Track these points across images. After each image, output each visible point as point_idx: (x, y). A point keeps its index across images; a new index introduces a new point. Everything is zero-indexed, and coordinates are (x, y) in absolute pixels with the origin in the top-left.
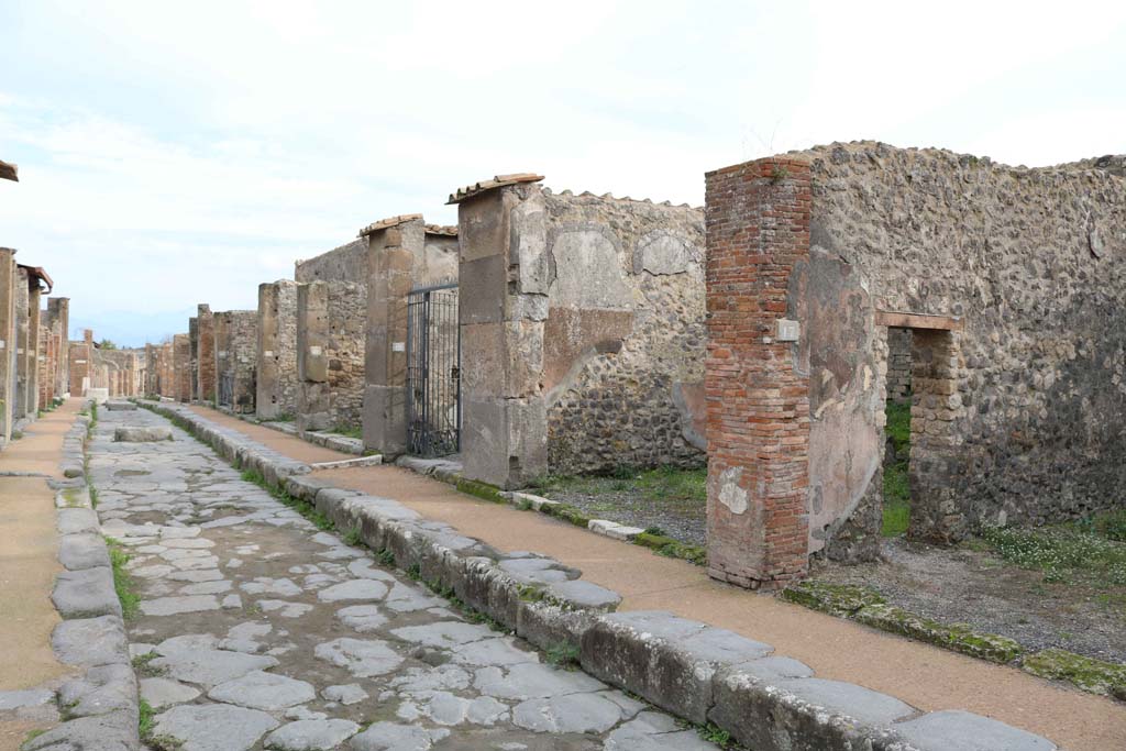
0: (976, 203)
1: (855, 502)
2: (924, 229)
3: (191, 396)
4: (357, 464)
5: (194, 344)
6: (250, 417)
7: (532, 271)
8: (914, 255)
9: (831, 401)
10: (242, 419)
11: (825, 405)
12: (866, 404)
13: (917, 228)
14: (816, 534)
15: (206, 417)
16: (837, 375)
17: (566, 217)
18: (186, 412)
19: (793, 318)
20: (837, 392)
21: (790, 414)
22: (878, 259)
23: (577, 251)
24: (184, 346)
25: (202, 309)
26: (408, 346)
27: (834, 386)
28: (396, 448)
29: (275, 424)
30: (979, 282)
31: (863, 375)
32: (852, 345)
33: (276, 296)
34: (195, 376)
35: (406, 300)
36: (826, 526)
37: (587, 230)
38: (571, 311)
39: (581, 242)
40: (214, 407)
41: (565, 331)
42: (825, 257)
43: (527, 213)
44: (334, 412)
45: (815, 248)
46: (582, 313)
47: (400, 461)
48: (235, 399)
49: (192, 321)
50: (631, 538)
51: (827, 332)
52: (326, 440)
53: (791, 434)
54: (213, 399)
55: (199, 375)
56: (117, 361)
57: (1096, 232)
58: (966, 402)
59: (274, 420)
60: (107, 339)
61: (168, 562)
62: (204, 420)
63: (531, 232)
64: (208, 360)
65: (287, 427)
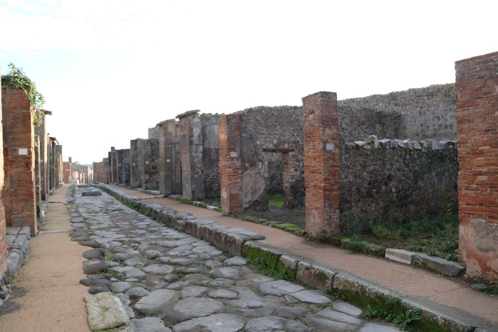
0: (297, 119)
1: (258, 196)
2: (278, 127)
3: (110, 181)
4: (156, 198)
5: (110, 162)
6: (129, 187)
7: (197, 138)
8: (275, 134)
9: (249, 171)
10: (126, 188)
11: (247, 172)
12: (260, 172)
13: (276, 127)
14: (246, 203)
15: (114, 188)
16: (250, 165)
17: (210, 121)
18: (107, 186)
19: (235, 151)
20: (250, 169)
21: (235, 174)
22: (263, 136)
23: (213, 131)
24: (107, 162)
25: (113, 148)
26: (171, 161)
27: (249, 167)
28: (169, 192)
29: (137, 189)
30: (298, 139)
31: (259, 165)
32: (255, 157)
33: (136, 144)
34: (110, 173)
35: (170, 146)
36: (249, 202)
37: (216, 124)
38: (212, 149)
39: (215, 128)
40: (117, 185)
41: (210, 154)
42: (245, 136)
43: (195, 122)
44: (154, 183)
45: (242, 134)
46: (216, 149)
47: (170, 196)
48: (124, 181)
49: (109, 153)
50: (214, 209)
51: (247, 154)
52: (150, 192)
53: (236, 179)
54: (117, 182)
55: (112, 173)
56: (81, 169)
57: (344, 122)
58: (296, 170)
59: (137, 188)
60: (77, 161)
61: (97, 220)
62: (113, 189)
63: (196, 127)
64: (115, 167)
65: (140, 189)
